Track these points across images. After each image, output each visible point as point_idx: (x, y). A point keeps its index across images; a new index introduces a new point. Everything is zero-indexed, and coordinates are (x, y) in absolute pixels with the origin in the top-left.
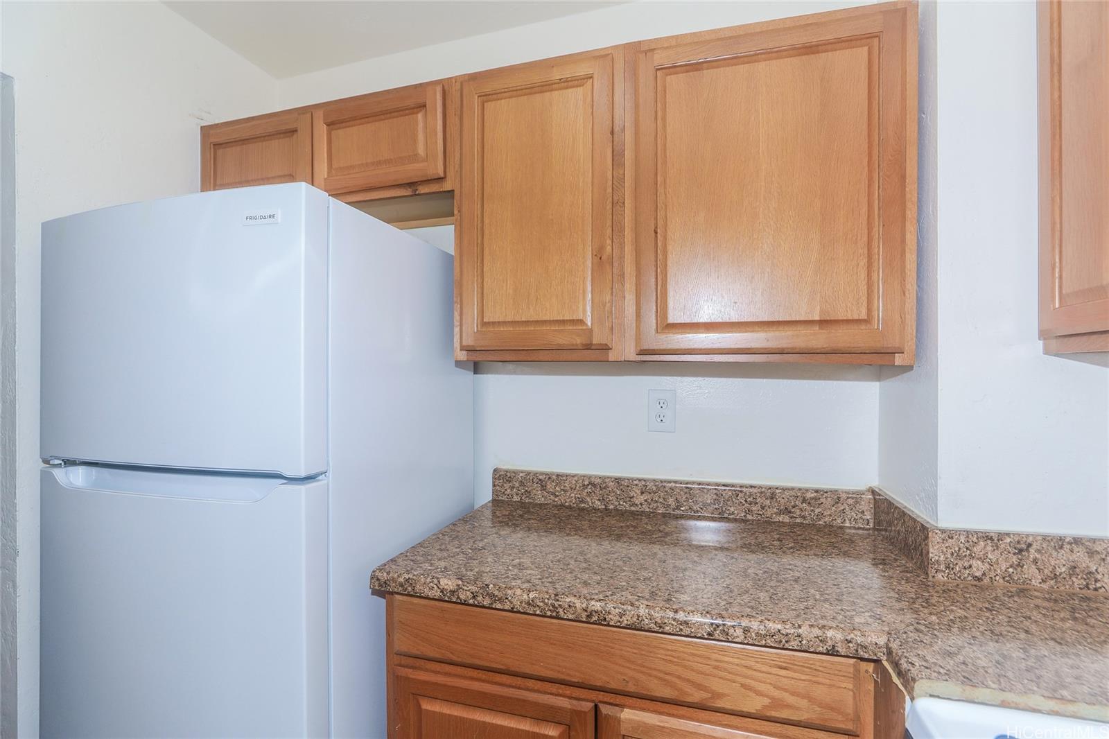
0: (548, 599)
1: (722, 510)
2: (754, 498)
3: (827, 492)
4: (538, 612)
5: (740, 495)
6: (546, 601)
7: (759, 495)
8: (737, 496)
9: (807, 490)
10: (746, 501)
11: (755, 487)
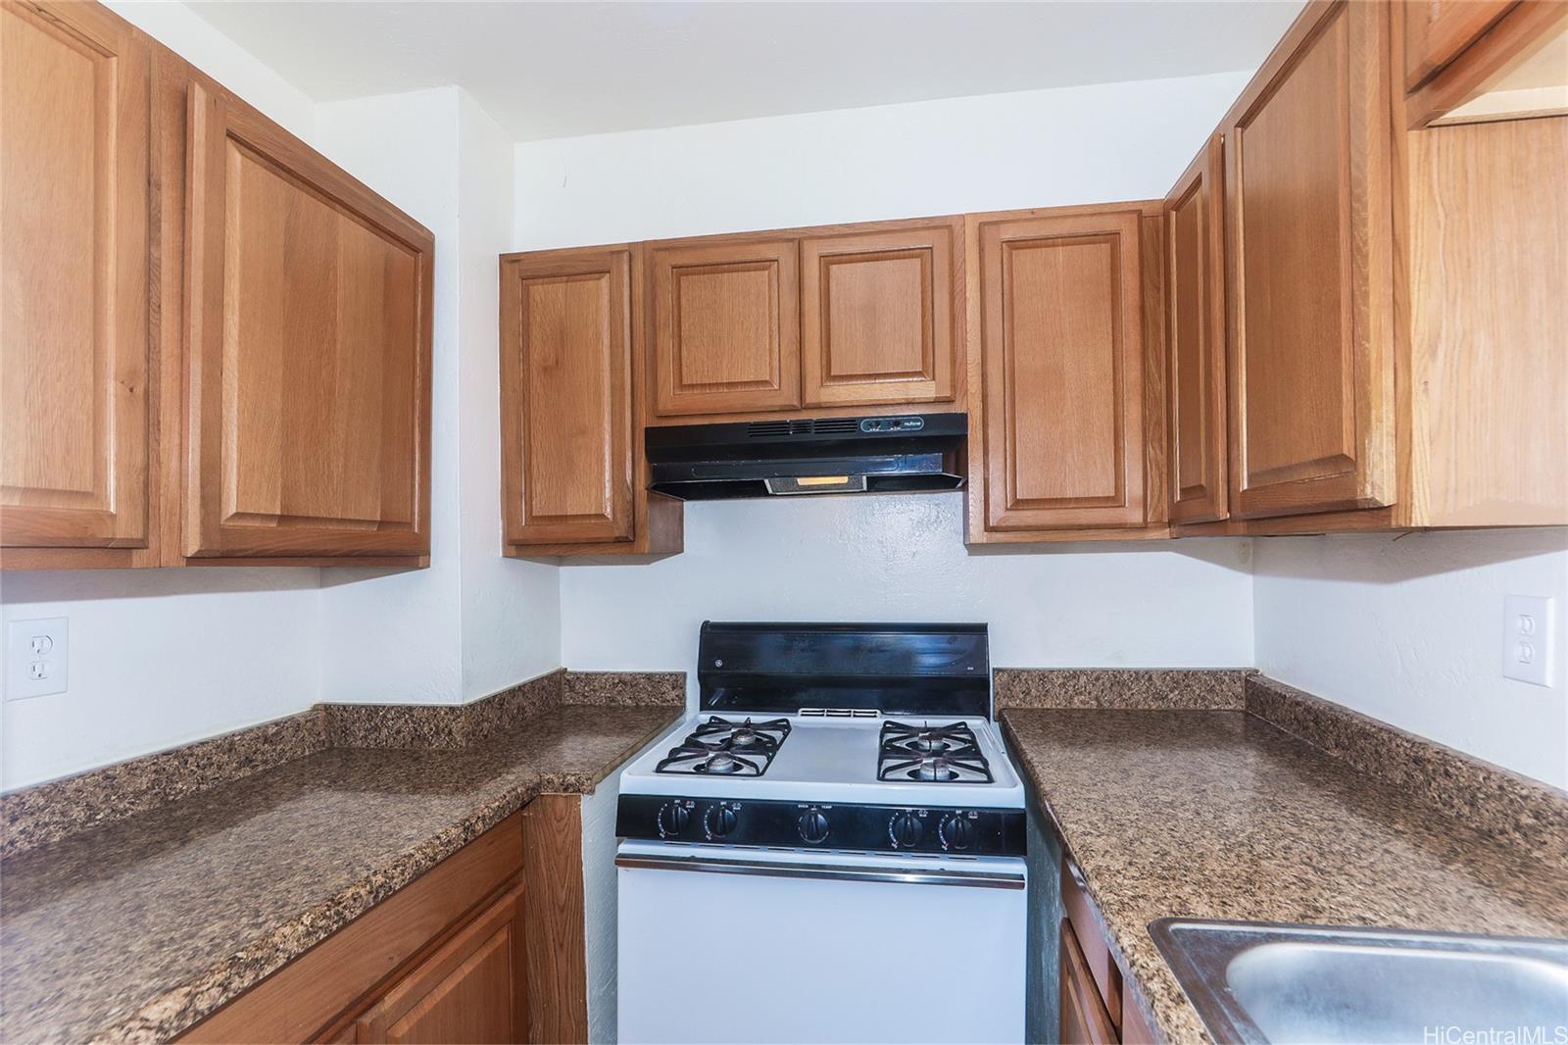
0: (329, 910)
1: (165, 793)
2: (208, 759)
3: (286, 722)
4: (322, 936)
5: (191, 760)
6: (328, 913)
7: (214, 751)
8: (186, 763)
9: (267, 727)
10: (198, 766)
11: (207, 743)
